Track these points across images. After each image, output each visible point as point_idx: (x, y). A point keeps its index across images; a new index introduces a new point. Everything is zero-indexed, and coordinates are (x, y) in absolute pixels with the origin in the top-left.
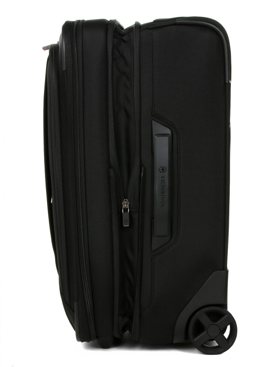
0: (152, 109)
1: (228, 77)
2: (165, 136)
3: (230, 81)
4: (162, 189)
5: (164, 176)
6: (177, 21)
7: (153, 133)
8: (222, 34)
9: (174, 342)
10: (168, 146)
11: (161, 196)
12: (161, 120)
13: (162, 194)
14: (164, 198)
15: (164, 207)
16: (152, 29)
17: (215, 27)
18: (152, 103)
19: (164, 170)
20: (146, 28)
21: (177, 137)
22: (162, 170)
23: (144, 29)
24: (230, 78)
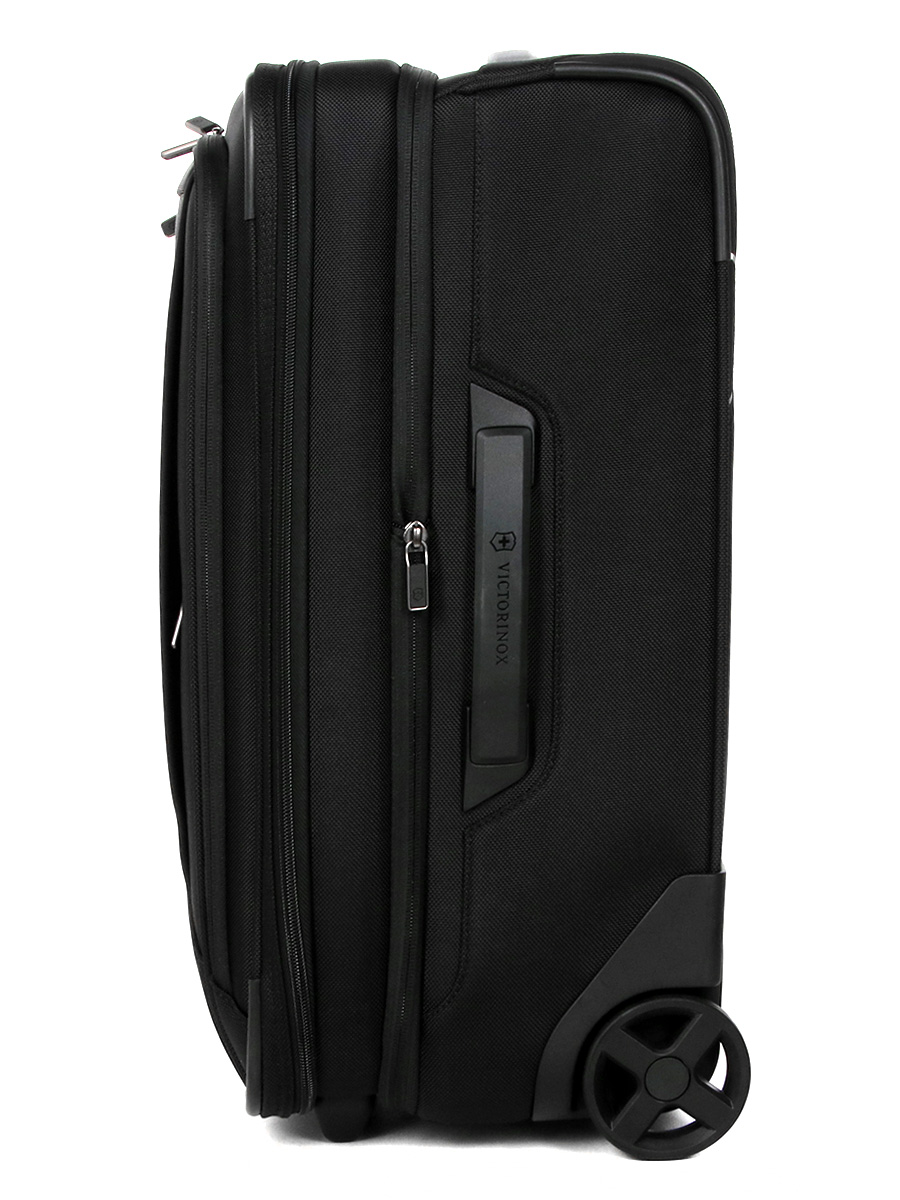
0: (471, 347)
1: (724, 244)
2: (513, 434)
3: (732, 255)
4: (502, 605)
5: (508, 564)
6: (557, 69)
7: (474, 422)
8: (704, 106)
9: (536, 1118)
10: (521, 465)
11: (498, 627)
12: (501, 382)
13: (501, 623)
14: (505, 634)
15: (506, 662)
16: (474, 93)
17: (683, 85)
18: (472, 327)
19: (508, 541)
20: (454, 92)
21: (555, 437)
22: (500, 542)
23: (448, 94)
24: (732, 246)
